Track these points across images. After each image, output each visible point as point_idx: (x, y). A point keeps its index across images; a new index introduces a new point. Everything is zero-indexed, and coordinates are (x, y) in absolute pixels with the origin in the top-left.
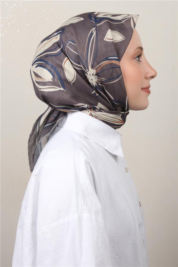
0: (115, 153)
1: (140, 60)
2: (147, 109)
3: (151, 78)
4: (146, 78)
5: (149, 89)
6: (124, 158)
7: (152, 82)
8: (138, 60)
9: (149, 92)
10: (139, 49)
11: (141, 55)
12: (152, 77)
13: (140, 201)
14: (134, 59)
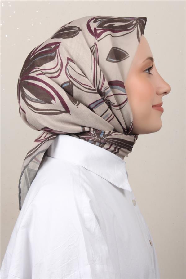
0: (121, 187)
1: (150, 72)
2: (160, 130)
3: (164, 94)
4: (158, 94)
5: (162, 106)
6: (132, 192)
7: (164, 98)
8: (147, 73)
9: (162, 110)
10: (149, 60)
11: (152, 67)
12: (166, 93)
13: (150, 239)
14: (144, 71)
